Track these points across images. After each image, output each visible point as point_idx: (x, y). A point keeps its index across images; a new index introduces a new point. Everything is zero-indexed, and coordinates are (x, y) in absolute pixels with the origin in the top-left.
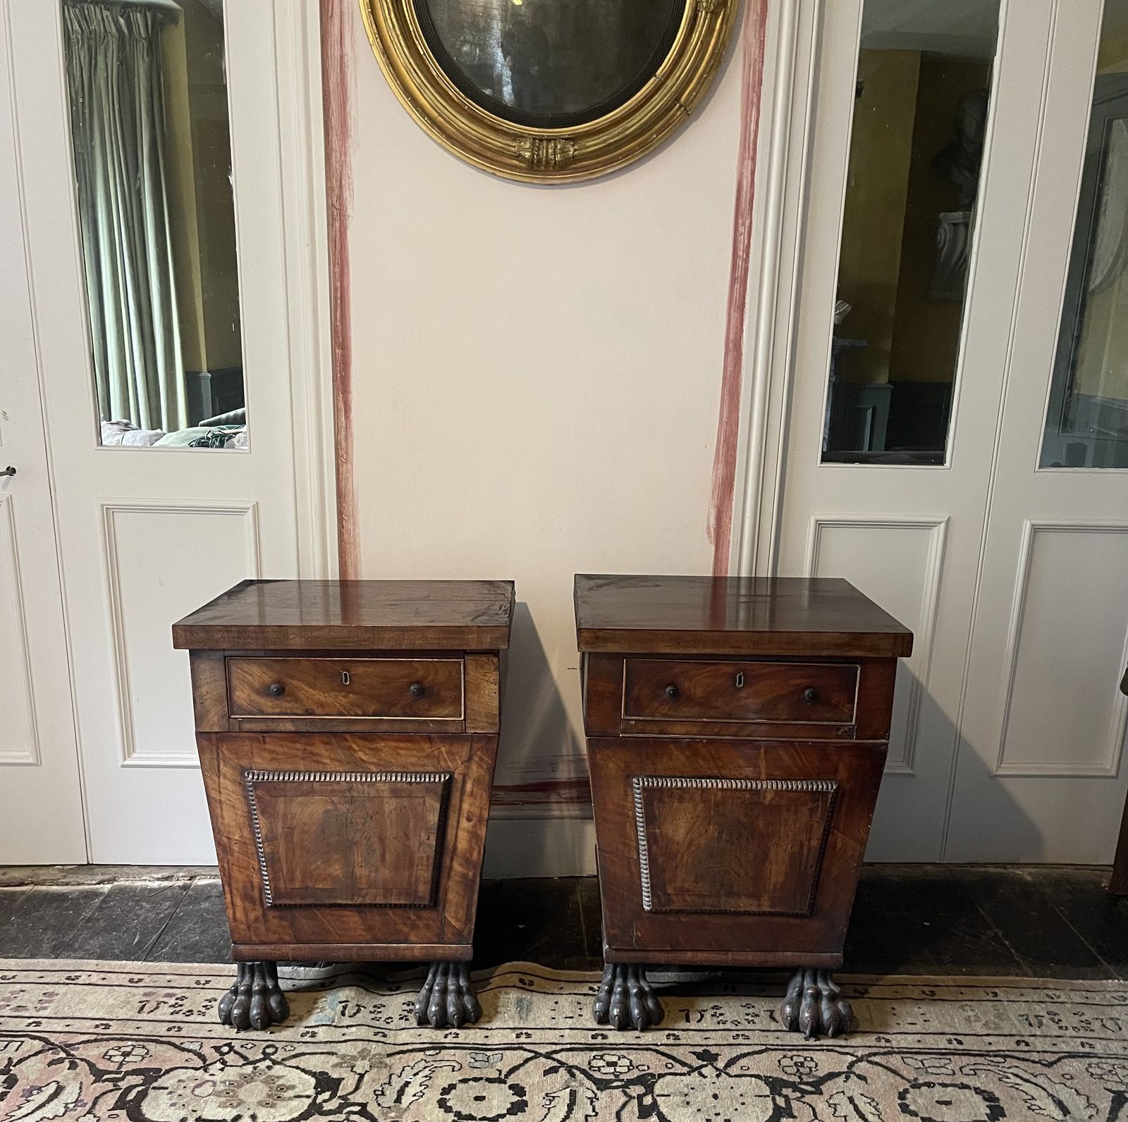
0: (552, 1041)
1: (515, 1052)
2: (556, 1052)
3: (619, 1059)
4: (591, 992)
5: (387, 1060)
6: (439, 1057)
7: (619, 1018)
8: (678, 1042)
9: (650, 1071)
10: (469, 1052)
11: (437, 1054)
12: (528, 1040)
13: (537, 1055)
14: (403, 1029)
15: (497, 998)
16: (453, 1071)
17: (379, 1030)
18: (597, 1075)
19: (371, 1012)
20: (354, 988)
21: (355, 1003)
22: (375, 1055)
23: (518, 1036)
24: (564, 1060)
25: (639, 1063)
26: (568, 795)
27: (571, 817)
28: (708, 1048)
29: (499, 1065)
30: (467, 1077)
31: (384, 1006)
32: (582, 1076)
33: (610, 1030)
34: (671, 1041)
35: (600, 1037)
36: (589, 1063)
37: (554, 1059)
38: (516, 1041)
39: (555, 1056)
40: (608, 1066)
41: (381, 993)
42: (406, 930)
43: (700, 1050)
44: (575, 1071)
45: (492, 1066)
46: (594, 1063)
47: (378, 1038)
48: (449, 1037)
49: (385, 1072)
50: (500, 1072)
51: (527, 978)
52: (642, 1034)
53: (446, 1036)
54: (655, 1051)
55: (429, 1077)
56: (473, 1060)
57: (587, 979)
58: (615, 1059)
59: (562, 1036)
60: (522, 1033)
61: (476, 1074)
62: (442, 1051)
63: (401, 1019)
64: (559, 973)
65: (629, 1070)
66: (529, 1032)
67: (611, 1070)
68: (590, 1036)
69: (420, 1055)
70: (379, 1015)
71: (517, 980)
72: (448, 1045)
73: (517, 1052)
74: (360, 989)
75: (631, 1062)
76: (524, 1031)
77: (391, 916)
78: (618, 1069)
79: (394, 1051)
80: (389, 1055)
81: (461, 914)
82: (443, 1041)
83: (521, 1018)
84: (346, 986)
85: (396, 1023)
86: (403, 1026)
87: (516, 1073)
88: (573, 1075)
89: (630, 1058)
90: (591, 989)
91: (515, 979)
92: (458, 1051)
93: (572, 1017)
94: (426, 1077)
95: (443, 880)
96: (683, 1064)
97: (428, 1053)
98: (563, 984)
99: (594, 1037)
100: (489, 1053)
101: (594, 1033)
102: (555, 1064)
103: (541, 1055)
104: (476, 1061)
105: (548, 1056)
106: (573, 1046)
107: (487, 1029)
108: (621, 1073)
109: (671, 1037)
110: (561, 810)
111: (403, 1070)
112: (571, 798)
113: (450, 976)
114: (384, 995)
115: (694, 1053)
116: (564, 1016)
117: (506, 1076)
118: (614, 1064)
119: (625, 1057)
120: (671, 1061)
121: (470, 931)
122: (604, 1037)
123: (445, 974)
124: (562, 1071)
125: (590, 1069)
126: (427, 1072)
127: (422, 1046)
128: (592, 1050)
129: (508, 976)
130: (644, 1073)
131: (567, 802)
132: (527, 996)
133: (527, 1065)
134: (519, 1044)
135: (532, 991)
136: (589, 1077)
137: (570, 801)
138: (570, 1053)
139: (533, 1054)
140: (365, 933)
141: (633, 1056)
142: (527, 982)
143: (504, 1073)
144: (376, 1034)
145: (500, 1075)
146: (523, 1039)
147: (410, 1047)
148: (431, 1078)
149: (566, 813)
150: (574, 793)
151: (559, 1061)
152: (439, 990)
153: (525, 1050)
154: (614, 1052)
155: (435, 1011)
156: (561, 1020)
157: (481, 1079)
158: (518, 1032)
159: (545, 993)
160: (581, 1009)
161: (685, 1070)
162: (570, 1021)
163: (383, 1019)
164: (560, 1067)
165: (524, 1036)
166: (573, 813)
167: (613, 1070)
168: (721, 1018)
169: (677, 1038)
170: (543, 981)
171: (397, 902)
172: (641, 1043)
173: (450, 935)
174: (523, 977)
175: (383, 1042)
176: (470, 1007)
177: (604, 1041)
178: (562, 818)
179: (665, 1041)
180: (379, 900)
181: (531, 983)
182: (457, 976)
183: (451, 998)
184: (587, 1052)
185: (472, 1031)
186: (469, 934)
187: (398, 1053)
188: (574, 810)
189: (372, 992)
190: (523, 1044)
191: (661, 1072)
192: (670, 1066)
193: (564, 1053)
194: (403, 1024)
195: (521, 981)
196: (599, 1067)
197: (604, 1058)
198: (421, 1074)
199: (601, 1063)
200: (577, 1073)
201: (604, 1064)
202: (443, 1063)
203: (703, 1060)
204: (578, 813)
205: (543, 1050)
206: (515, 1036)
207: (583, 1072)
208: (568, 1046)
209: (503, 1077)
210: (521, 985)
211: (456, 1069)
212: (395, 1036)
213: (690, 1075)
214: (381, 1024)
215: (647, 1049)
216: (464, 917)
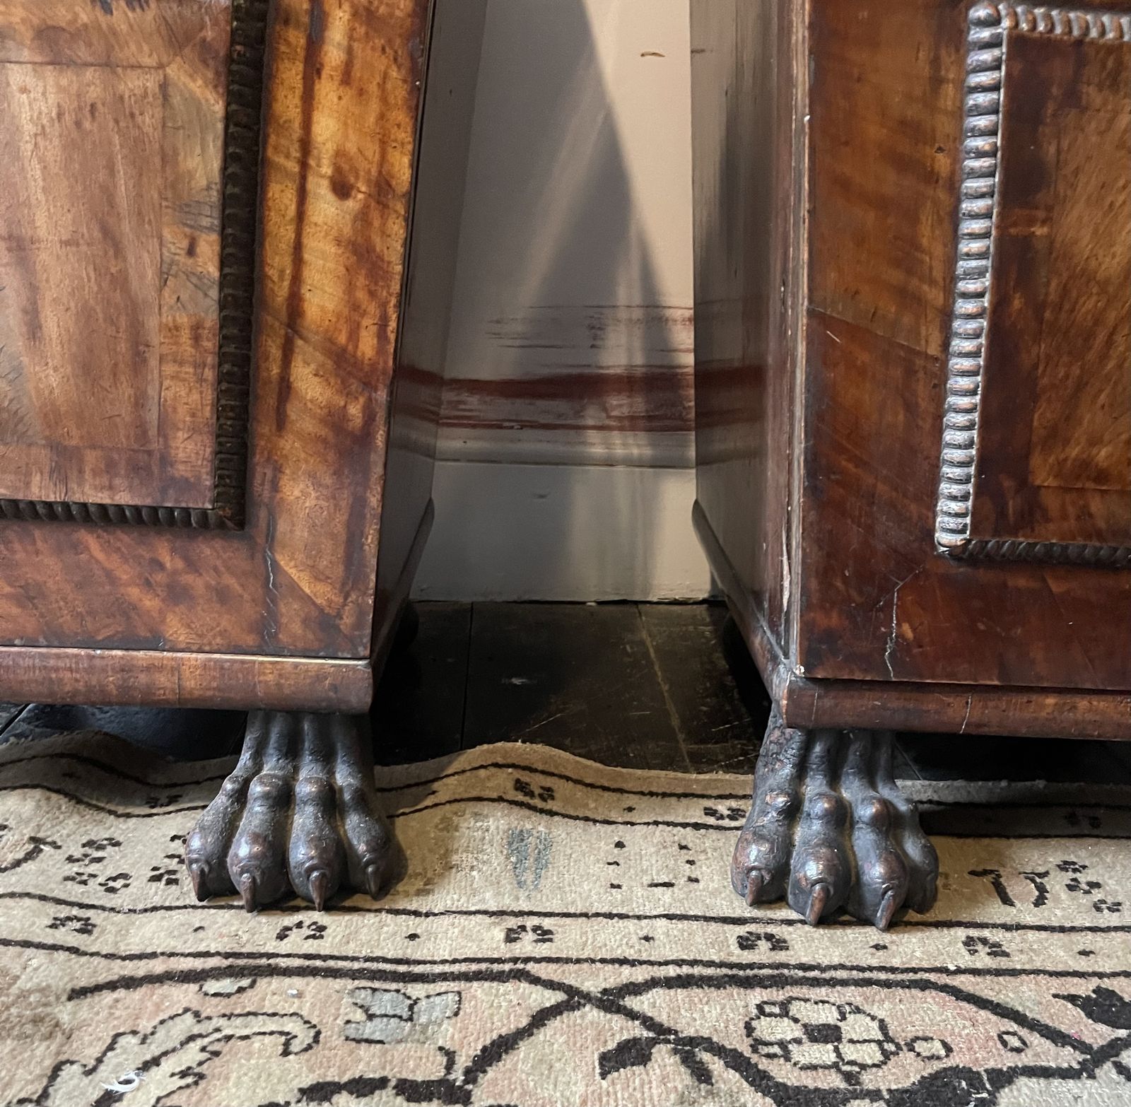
0: (618, 954)
1: (503, 988)
2: (635, 989)
3: (843, 1017)
4: (711, 821)
5: (65, 1013)
6: (249, 1001)
7: (825, 890)
8: (1003, 963)
9: (957, 1060)
10: (350, 984)
11: (241, 990)
12: (544, 950)
13: (574, 999)
14: (154, 909)
15: (448, 827)
16: (286, 1053)
17: (75, 911)
18: (783, 1073)
19: (70, 859)
20: (37, 793)
21: (28, 832)
22: (24, 995)
23: (511, 937)
24: (663, 1018)
25: (911, 1032)
26: (625, 411)
27: (630, 463)
28: (1106, 983)
29: (447, 1034)
30: (332, 1076)
31: (117, 844)
32: (733, 1076)
33: (790, 923)
34: (983, 959)
35: (764, 945)
36: (749, 1029)
37: (632, 1015)
38: (505, 951)
39: (631, 1002)
40: (814, 1040)
41: (121, 810)
42: (150, 603)
43: (1084, 988)
44: (706, 1057)
45: (424, 1036)
46: (765, 1028)
47: (66, 936)
48: (294, 935)
49: (43, 1054)
50: (450, 1056)
51: (537, 782)
52: (887, 938)
53: (282, 936)
54: (945, 988)
55: (196, 1076)
56: (359, 1015)
57: (696, 789)
58: (828, 1016)
59: (647, 939)
60: (523, 928)
61: (367, 1064)
62: (263, 983)
63: (157, 879)
64: (621, 775)
65: (887, 1055)
66: (547, 923)
67: (825, 1054)
68: (733, 941)
69: (186, 994)
70: (93, 868)
71: (510, 785)
72: (283, 963)
73: (509, 986)
74: (54, 796)
75: (883, 1026)
76: (531, 922)
77: (100, 556)
78: (849, 1052)
79: (102, 978)
80: (78, 994)
81: (330, 559)
82: (271, 947)
83: (520, 884)
84: (14, 788)
85: (142, 891)
86: (157, 901)
87: (508, 1061)
88: (702, 1075)
89: (881, 1014)
90: (710, 812)
91: (503, 781)
92: (314, 983)
93: (668, 885)
94: (183, 1074)
95: (263, 428)
96: (1058, 1037)
97: (212, 986)
98: (632, 800)
99: (746, 943)
100: (417, 990)
101: (742, 930)
102: (636, 1030)
103: (587, 997)
104: (371, 1017)
105: (611, 1001)
106: (685, 970)
107: (416, 913)
108: (863, 1067)
109: (983, 950)
110: (608, 446)
111: (111, 1048)
112: (632, 418)
113: (307, 758)
114: (128, 816)
115: (1072, 999)
116: (646, 880)
117: (472, 1074)
118: (826, 1034)
119: (858, 1010)
120: (1014, 1027)
121: (361, 614)
122: (778, 944)
123: (291, 751)
124: (663, 1056)
125: (755, 1049)
126: (191, 1055)
127: (198, 964)
128: (747, 983)
129: (482, 772)
130: (936, 1066)
131: (621, 429)
132: (538, 826)
133: (542, 1035)
134: (515, 960)
135: (552, 813)
136: (760, 1081)
137: (630, 424)
138: (681, 993)
139: (560, 997)
140: (15, 611)
141: (885, 1005)
142: (537, 791)
143: (463, 1062)
144: (57, 924)
145: (449, 1067)
146: (527, 946)
147: (158, 967)
148: (201, 1076)
149: (619, 451)
150: (639, 404)
151: (648, 1022)
152: (266, 796)
153: (535, 981)
154: (822, 992)
155: (252, 857)
156: (639, 892)
157: (382, 1083)
158: (513, 922)
159: (587, 819)
160: (691, 862)
161: (1068, 1057)
162: (665, 895)
163: (101, 879)
164: (653, 1042)
165: (529, 937)
166: (635, 451)
167: (833, 1057)
168: (1097, 895)
169: (996, 950)
170: (580, 792)
171: (104, 498)
172: (896, 962)
173: (297, 628)
174: (525, 777)
175: (74, 950)
176: (362, 848)
177: (781, 957)
178: (610, 463)
179: (966, 960)
180: (41, 490)
181: (548, 794)
182: (326, 758)
183: (304, 820)
184: (735, 991)
185: (370, 919)
186: (358, 625)
187: (112, 986)
188: (639, 446)
189: (89, 805)
190: (527, 960)
191: (991, 1064)
192: (1015, 1042)
193: (657, 994)
194: (159, 893)
195: (520, 786)
196: (782, 1044)
197: (795, 1009)
198: (168, 1065)
199: (784, 1030)
200: (716, 1065)
201: (798, 1032)
202: (257, 1025)
203: (1115, 1025)
204: (648, 452)
205: (594, 981)
206: (502, 936)
207: (736, 1061)
208: (672, 971)
209: (458, 1076)
210: (520, 797)
211: (296, 1046)
212: (123, 932)
213: (1092, 1076)
214: (92, 892)
215: (924, 985)
216: (340, 570)
